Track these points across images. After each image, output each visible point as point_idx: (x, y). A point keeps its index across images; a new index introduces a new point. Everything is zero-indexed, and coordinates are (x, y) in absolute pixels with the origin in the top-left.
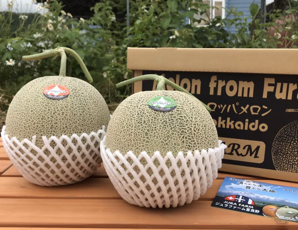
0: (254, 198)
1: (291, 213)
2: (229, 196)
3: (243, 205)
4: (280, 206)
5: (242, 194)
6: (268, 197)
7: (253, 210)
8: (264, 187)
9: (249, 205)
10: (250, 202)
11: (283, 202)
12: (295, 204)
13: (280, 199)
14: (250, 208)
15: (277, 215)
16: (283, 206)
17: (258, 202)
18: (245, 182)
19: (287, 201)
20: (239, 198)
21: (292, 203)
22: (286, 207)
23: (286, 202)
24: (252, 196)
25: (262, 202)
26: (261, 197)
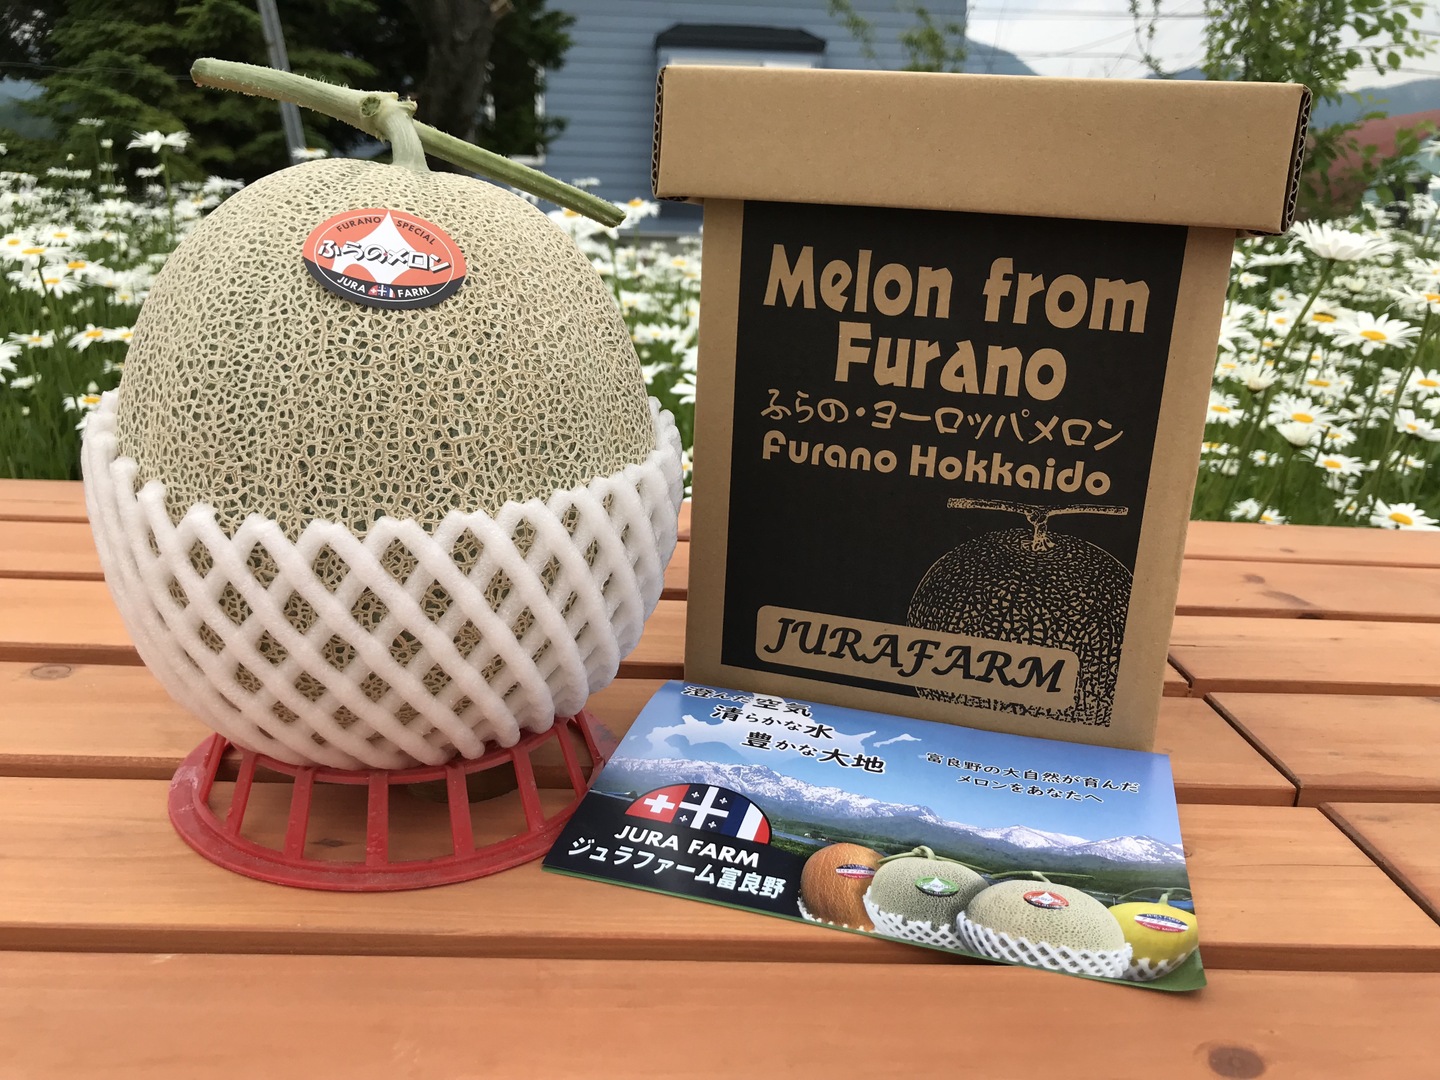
0: (776, 802)
1: (937, 886)
2: (653, 793)
3: (710, 850)
4: (891, 848)
5: (720, 774)
6: (845, 796)
7: (751, 883)
8: (837, 739)
9: (740, 845)
10: (749, 828)
11: (911, 821)
12: (967, 833)
13: (899, 806)
14: (739, 866)
15: (871, 907)
16: (908, 847)
17: (791, 826)
18: (749, 706)
19: (930, 819)
20: (698, 801)
21: (953, 831)
22: (923, 855)
23: (925, 823)
24: (767, 789)
25: (809, 826)
26: (811, 793)
